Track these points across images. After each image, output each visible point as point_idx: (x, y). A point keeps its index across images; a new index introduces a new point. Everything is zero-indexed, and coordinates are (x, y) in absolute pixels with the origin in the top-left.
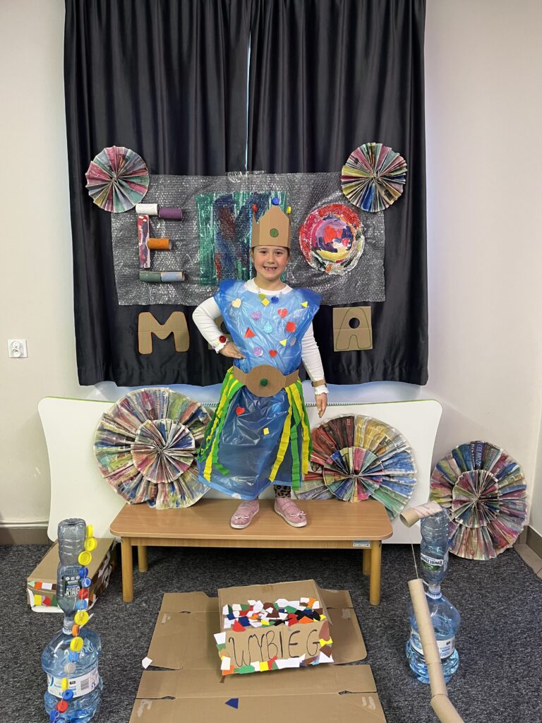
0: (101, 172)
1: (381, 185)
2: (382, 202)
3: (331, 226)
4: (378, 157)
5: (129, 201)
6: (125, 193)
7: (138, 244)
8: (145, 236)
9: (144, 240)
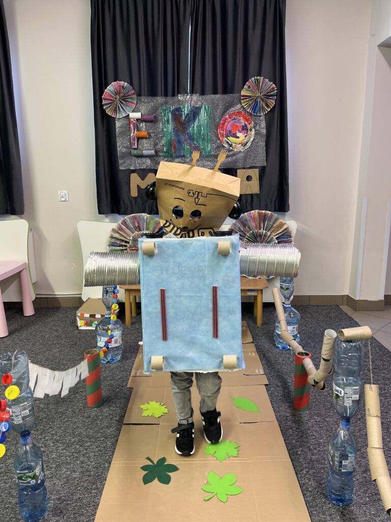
0: (110, 96)
1: (263, 100)
2: (264, 110)
3: (236, 124)
4: (261, 85)
5: (125, 112)
6: (124, 107)
7: (130, 135)
8: (134, 130)
9: (134, 133)
